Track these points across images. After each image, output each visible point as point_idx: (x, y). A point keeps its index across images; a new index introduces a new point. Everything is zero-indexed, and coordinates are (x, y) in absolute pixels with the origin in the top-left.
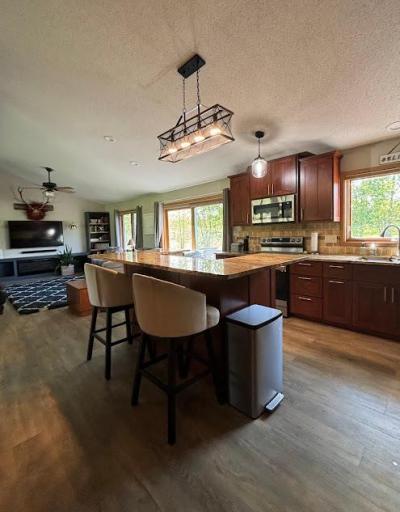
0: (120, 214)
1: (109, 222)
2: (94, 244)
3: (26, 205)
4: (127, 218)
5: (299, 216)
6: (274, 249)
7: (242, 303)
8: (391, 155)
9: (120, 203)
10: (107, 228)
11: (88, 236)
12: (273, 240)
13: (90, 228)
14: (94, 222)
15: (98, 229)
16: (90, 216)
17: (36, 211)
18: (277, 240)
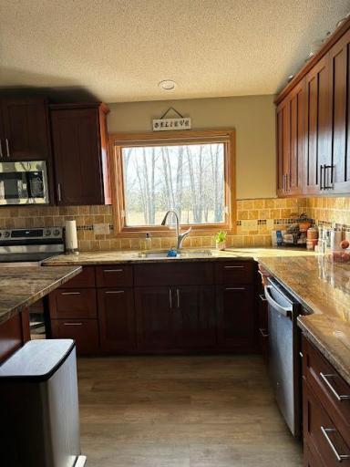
5: (56, 197)
6: (14, 249)
7: (14, 343)
8: (164, 121)
12: (15, 234)
18: (22, 233)
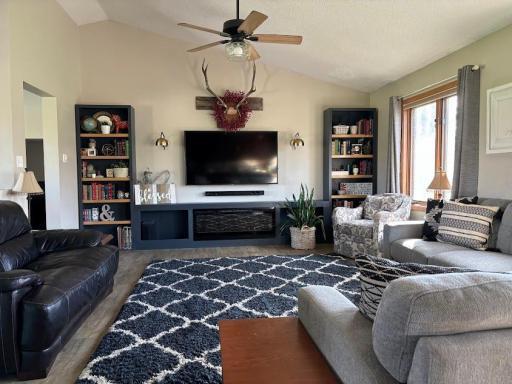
0: (407, 105)
1: (375, 131)
2: (339, 183)
3: (215, 99)
4: (425, 113)
9: (407, 79)
10: (370, 145)
11: (326, 165)
13: (334, 145)
14: (341, 131)
15: (349, 148)
16: (335, 117)
17: (231, 111)
